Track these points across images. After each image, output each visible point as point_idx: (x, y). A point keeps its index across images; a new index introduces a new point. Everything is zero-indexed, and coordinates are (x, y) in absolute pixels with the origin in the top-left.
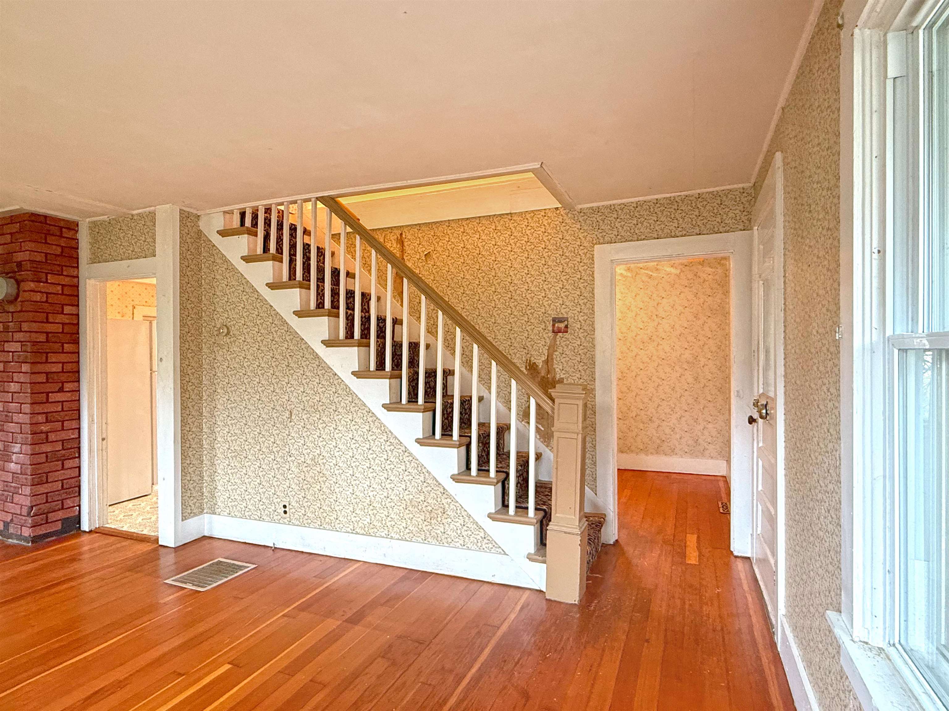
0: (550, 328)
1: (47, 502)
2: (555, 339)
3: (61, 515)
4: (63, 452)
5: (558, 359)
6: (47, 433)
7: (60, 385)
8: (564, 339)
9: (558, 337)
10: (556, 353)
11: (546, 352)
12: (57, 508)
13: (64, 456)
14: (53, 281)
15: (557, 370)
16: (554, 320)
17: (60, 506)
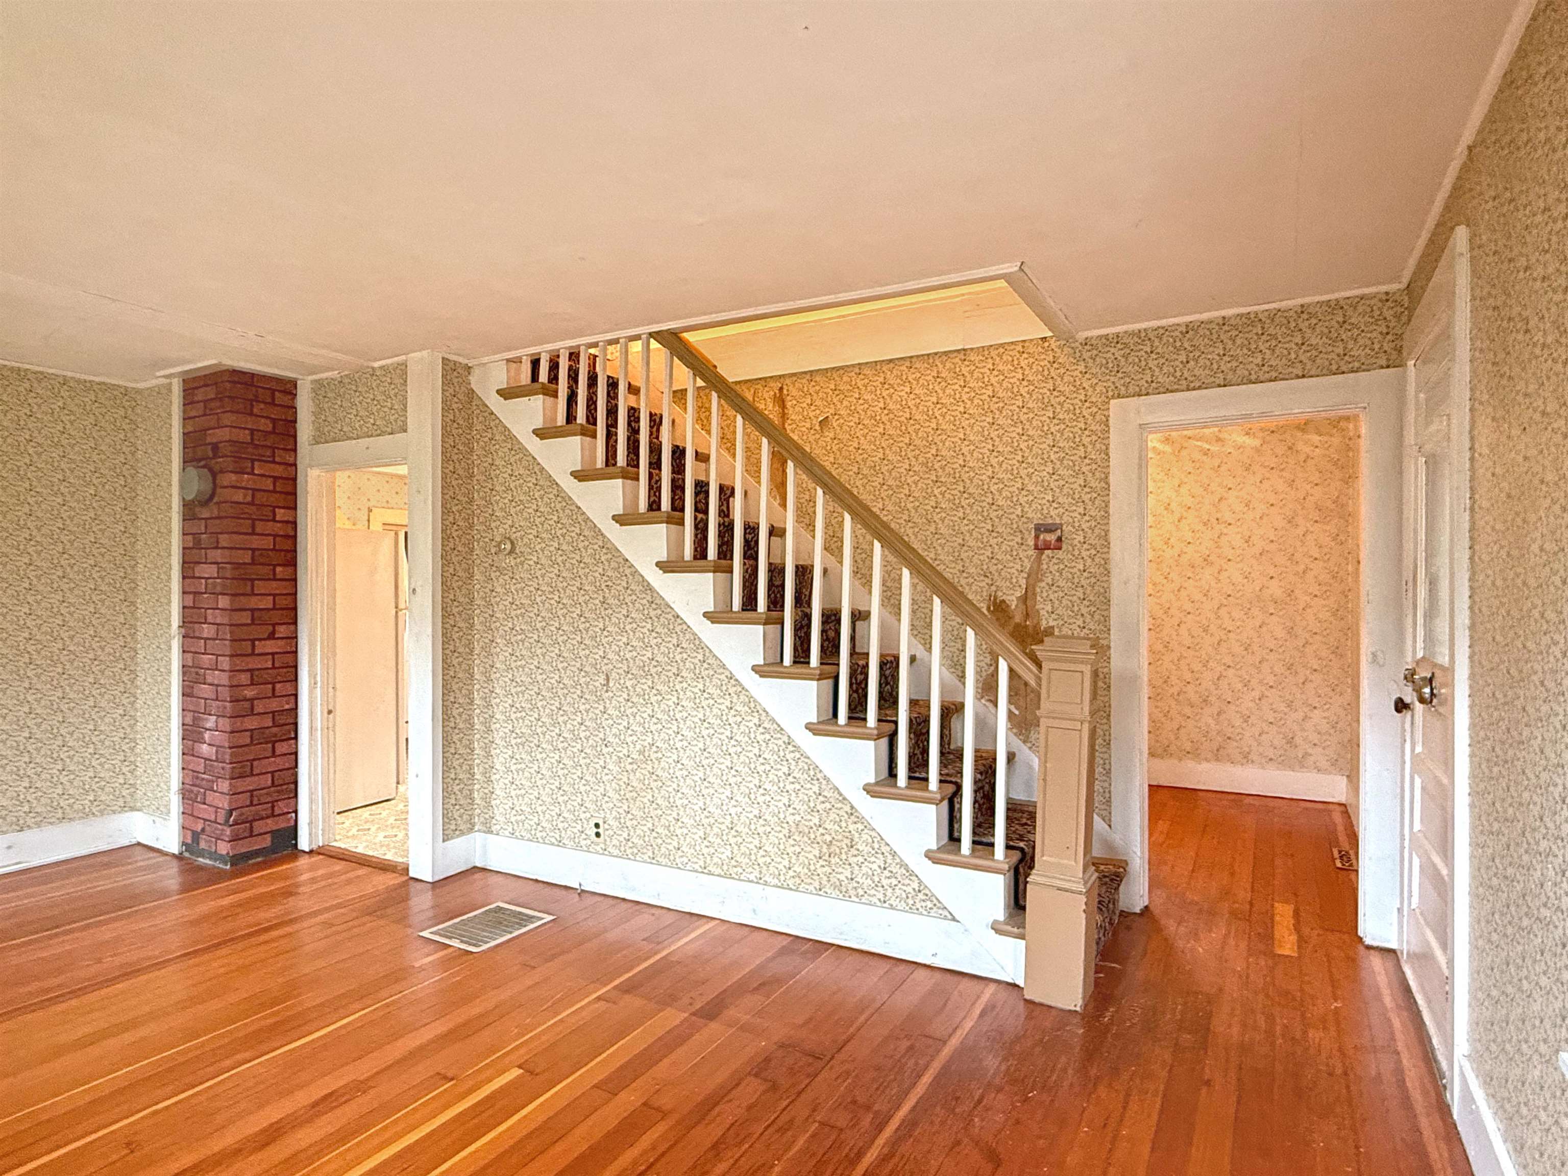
0: (1031, 542)
1: (252, 804)
2: (1039, 560)
3: (271, 824)
4: (275, 730)
5: (1045, 594)
6: (252, 700)
7: (271, 628)
8: (1054, 560)
9: (1044, 557)
10: (1043, 584)
11: (1023, 582)
12: (264, 813)
13: (275, 735)
14: (262, 472)
15: (1042, 612)
16: (1040, 529)
17: (269, 812)
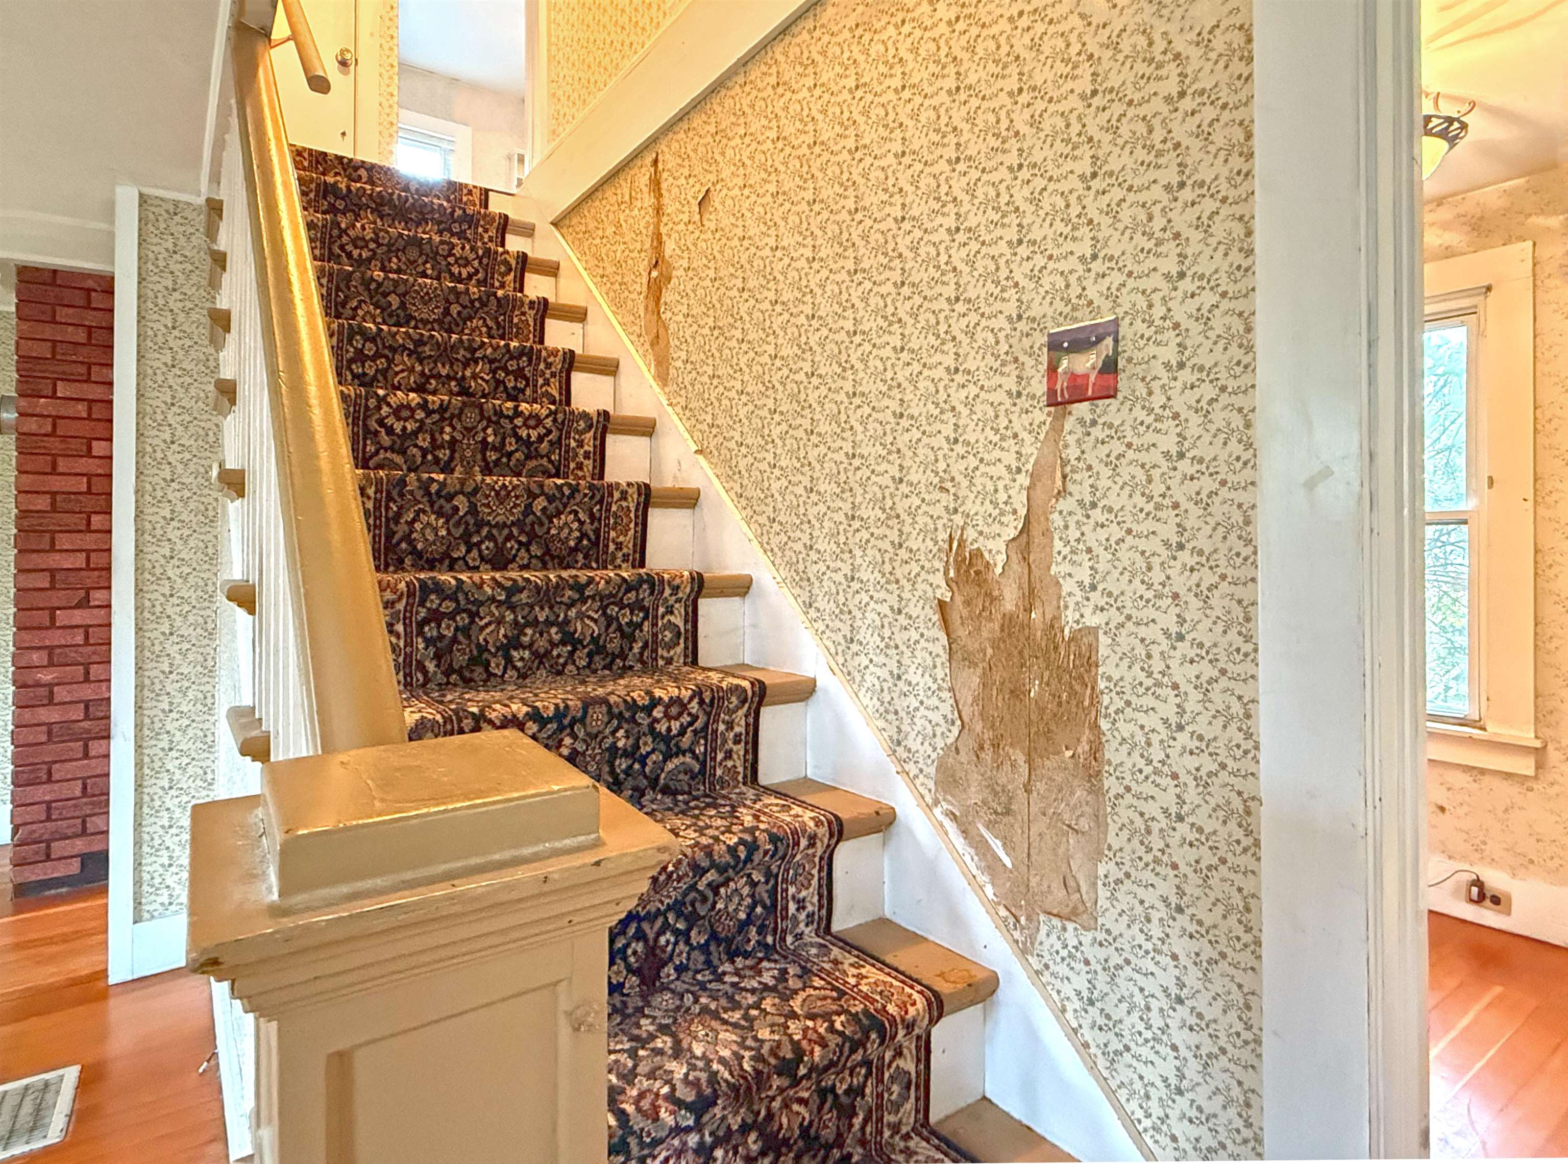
0: (1039, 387)
1: (49, 819)
2: (1057, 429)
3: (80, 845)
4: (86, 724)
5: (1074, 533)
6: (50, 686)
7: (82, 593)
8: (1098, 432)
9: (1070, 423)
10: (1065, 505)
11: (1020, 502)
12: (69, 832)
13: (88, 731)
14: (68, 394)
15: (1068, 586)
16: (1055, 345)
17: (79, 829)
